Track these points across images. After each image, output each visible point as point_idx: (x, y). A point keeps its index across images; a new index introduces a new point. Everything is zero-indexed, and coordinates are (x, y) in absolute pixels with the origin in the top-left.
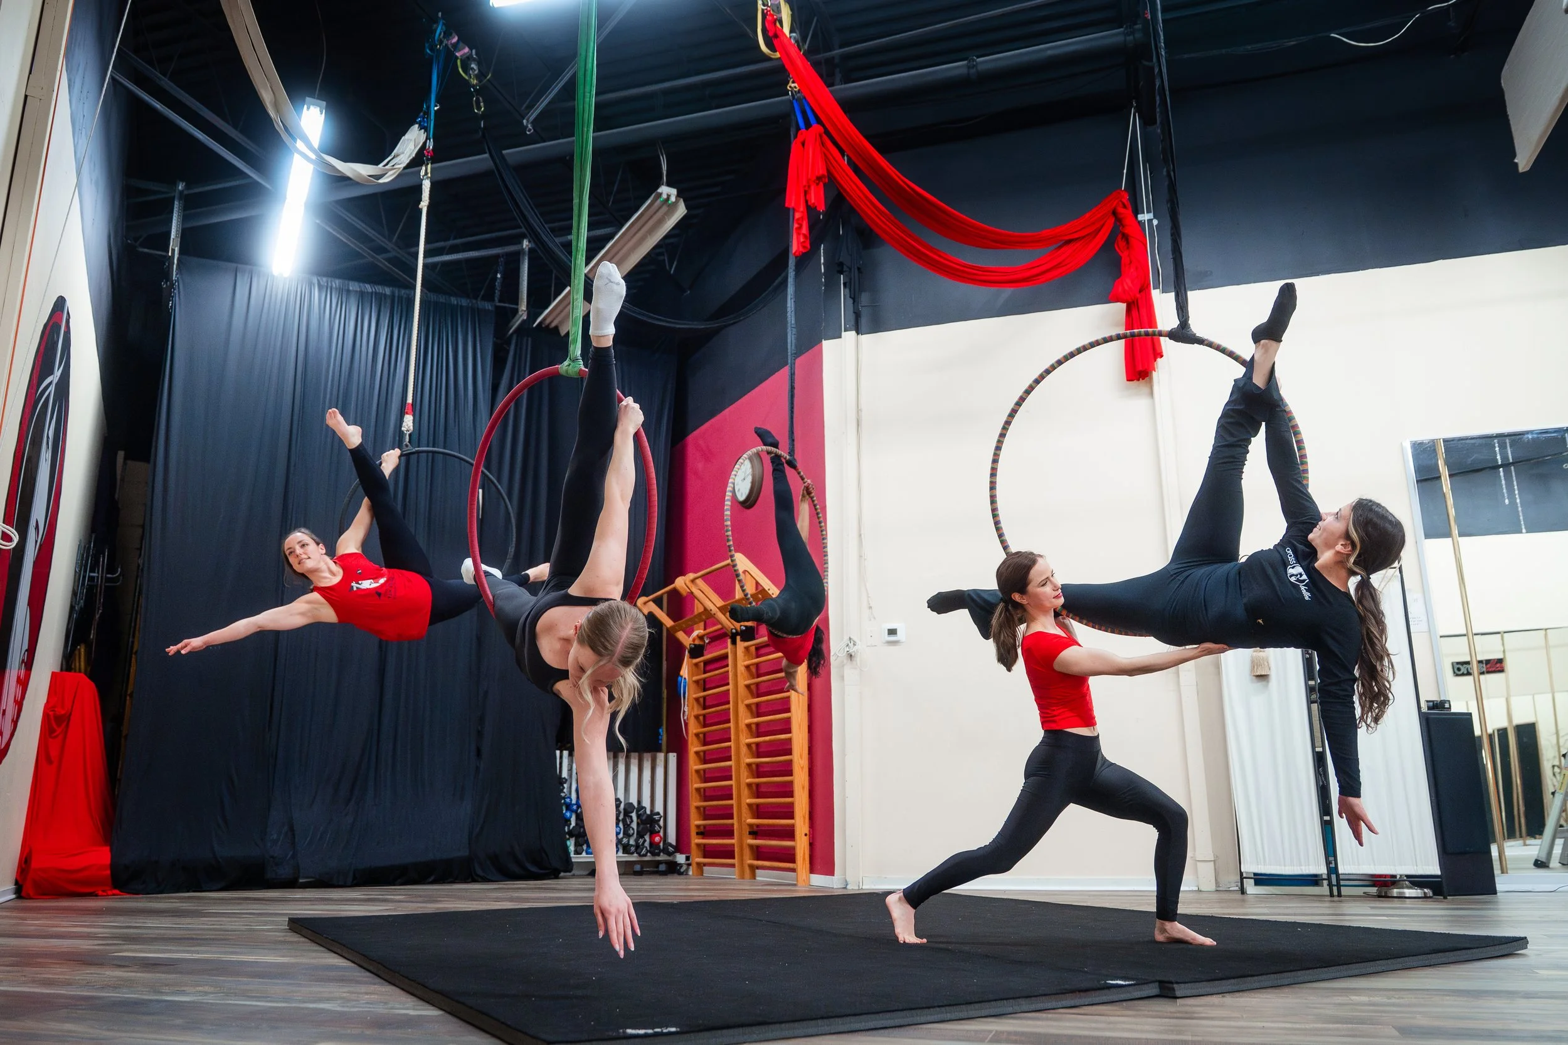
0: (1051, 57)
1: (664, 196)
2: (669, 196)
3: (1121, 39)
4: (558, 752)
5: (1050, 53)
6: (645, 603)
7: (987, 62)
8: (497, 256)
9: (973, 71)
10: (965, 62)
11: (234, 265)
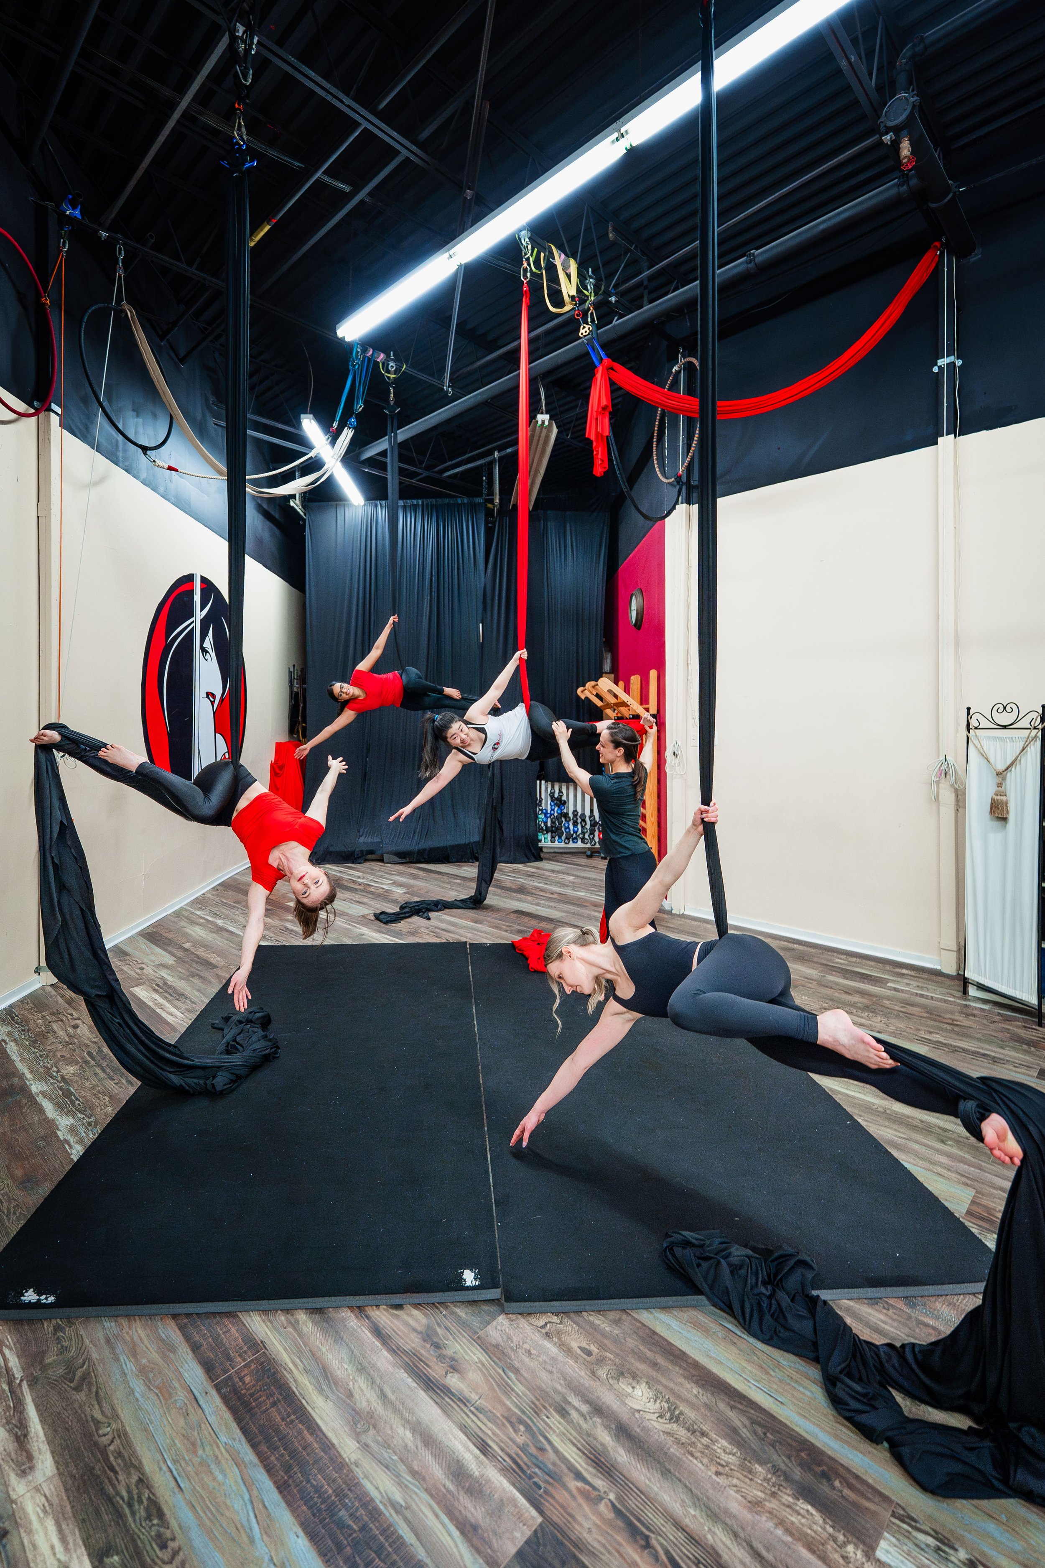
0: (823, 231)
1: (540, 423)
2: (543, 422)
3: (894, 191)
4: (538, 782)
5: (822, 227)
6: (582, 692)
7: (762, 254)
8: (481, 465)
9: (752, 265)
10: (744, 258)
11: (334, 503)
